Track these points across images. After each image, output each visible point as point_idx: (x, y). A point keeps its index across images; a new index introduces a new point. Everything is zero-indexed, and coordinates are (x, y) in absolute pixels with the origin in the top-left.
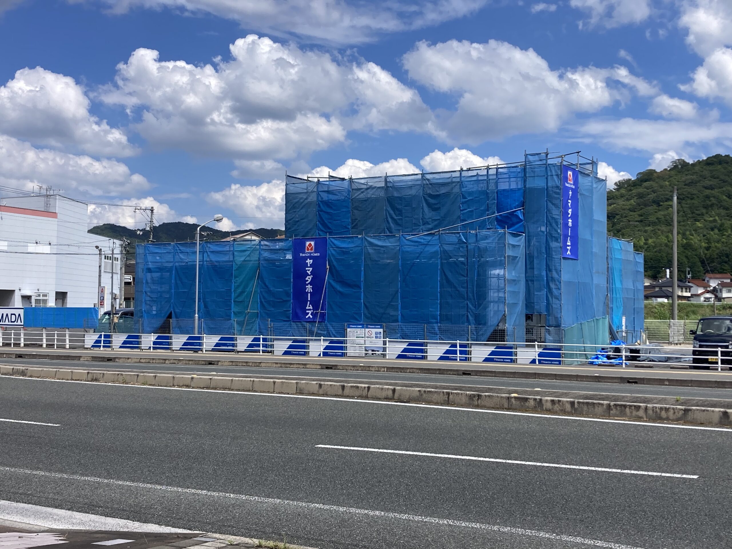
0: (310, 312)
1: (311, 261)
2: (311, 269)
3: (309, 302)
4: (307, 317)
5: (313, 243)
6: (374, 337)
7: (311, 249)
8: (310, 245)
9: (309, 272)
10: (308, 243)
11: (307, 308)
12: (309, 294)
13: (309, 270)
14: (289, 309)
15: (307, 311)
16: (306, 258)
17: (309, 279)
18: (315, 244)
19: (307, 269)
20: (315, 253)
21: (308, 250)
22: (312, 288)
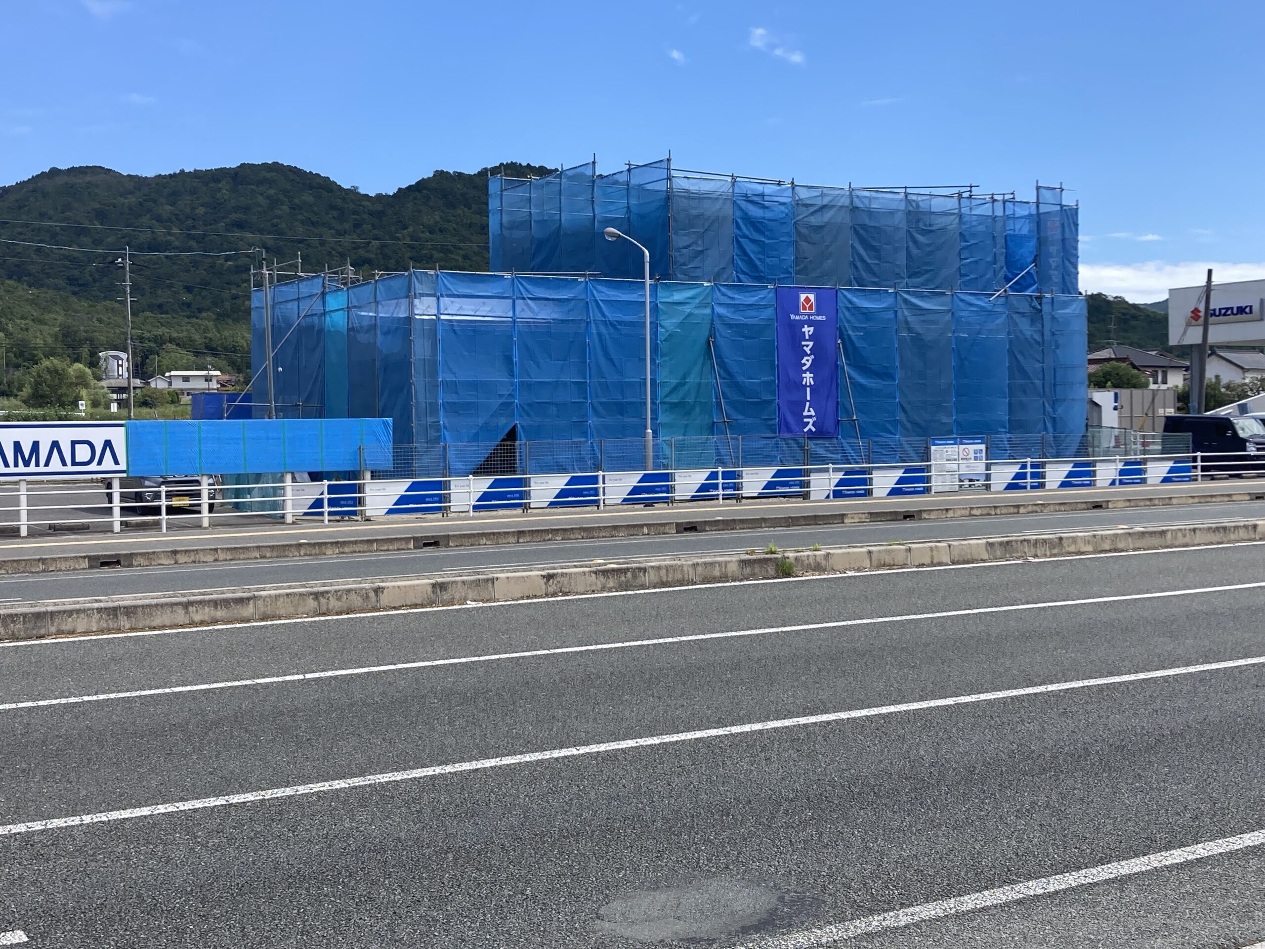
0: (811, 421)
1: (812, 329)
2: (811, 344)
3: (808, 404)
4: (806, 430)
5: (812, 297)
6: (973, 458)
7: (811, 308)
8: (807, 300)
9: (807, 350)
10: (803, 297)
11: (806, 413)
12: (808, 389)
13: (807, 346)
14: (773, 417)
15: (805, 420)
16: (802, 323)
17: (807, 361)
18: (817, 299)
19: (803, 343)
20: (818, 315)
21: (804, 308)
22: (813, 378)
